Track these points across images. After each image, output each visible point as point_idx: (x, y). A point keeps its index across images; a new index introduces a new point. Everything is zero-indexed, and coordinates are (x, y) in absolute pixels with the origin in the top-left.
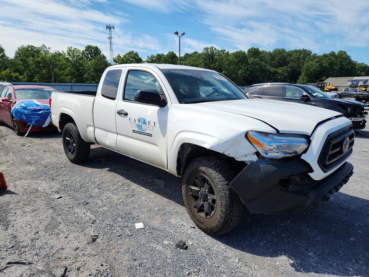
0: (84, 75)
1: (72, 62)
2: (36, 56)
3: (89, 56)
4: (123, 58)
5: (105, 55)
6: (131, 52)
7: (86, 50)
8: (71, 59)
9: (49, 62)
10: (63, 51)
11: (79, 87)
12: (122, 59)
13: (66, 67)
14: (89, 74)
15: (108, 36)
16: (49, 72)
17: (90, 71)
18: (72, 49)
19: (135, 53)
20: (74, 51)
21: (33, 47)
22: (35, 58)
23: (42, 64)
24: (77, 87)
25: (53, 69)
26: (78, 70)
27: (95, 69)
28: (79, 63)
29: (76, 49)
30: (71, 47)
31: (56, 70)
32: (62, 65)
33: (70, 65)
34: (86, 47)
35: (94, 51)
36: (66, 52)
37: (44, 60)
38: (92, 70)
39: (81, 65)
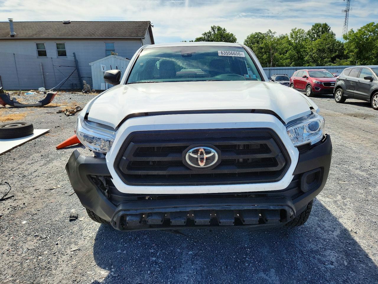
0: (305, 58)
1: (294, 44)
2: (260, 42)
3: (315, 35)
4: (357, 33)
5: (334, 32)
6: (369, 24)
7: (312, 30)
8: (293, 41)
9: (270, 47)
10: (286, 34)
11: (289, 70)
12: (355, 34)
13: (287, 51)
14: (311, 56)
15: (345, 8)
16: (269, 57)
17: (312, 52)
18: (296, 30)
19: (375, 24)
20: (297, 33)
21: (260, 33)
22: (259, 44)
23: (264, 49)
24: (287, 70)
25: (273, 54)
26: (298, 52)
27: (319, 49)
28: (301, 45)
29: (300, 29)
30: (296, 29)
31: (276, 54)
32: (283, 48)
33: (291, 48)
34: (313, 26)
35: (323, 29)
36: (289, 35)
37: (266, 45)
38: (315, 51)
39: (302, 47)
